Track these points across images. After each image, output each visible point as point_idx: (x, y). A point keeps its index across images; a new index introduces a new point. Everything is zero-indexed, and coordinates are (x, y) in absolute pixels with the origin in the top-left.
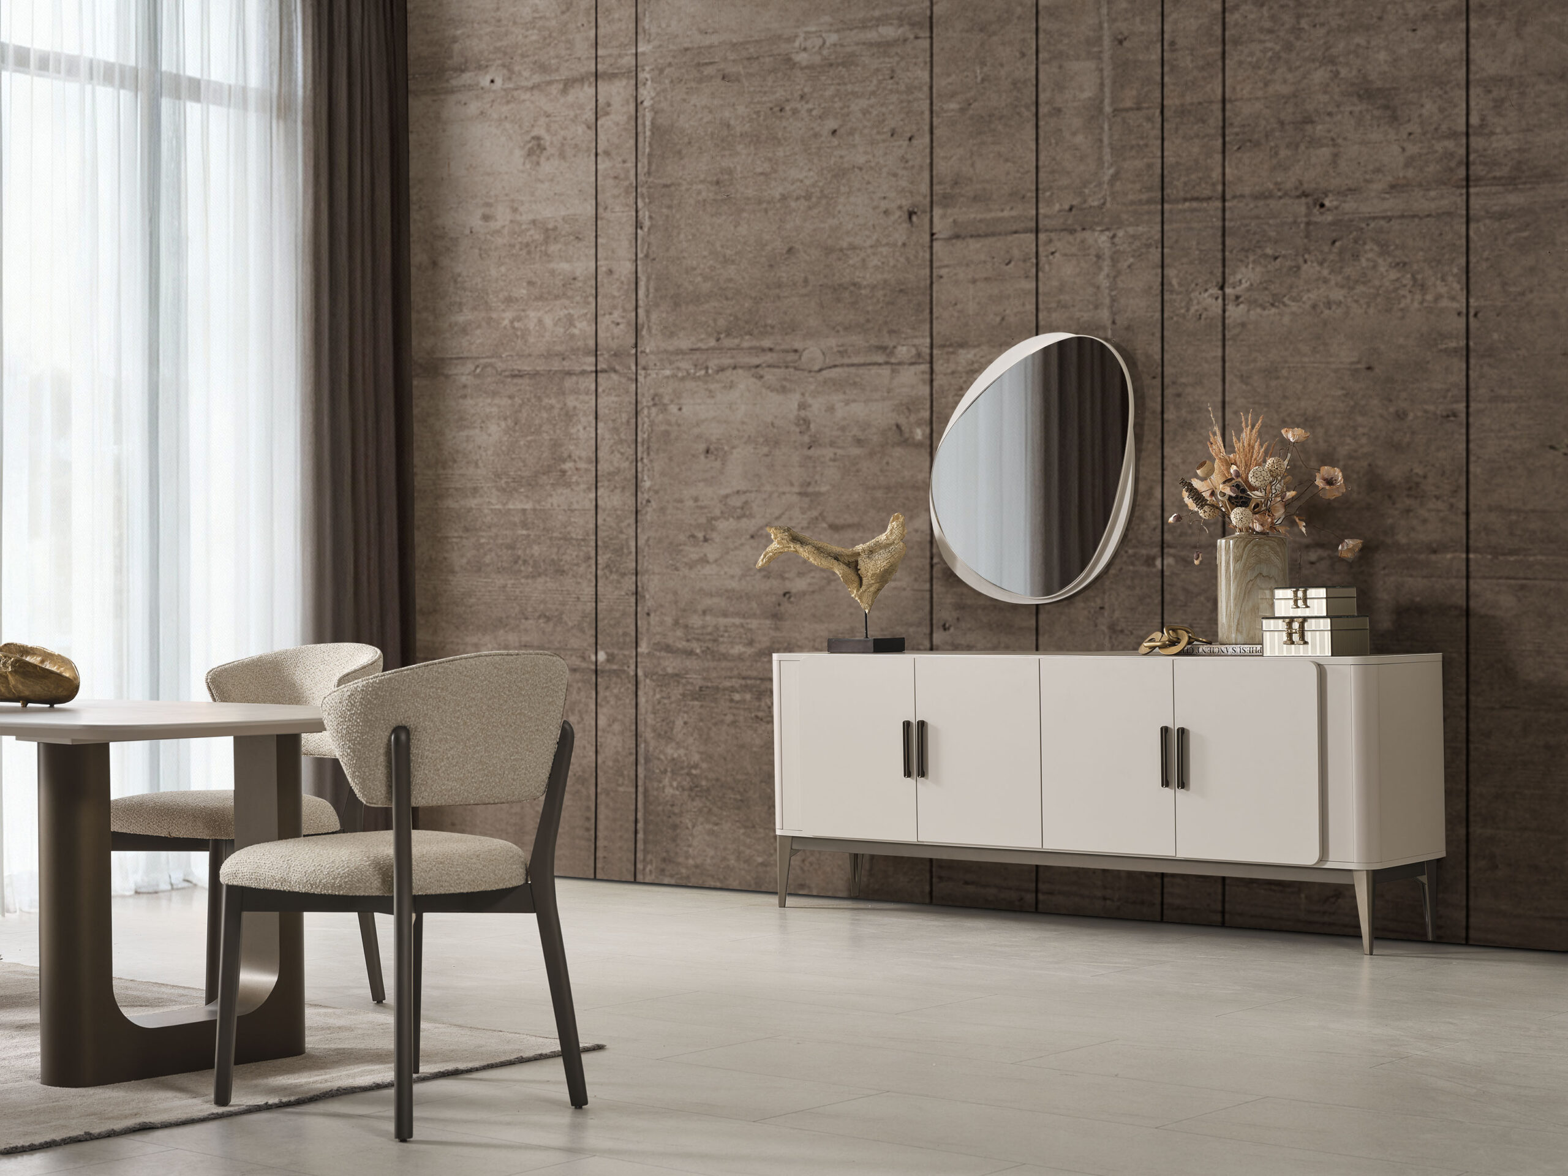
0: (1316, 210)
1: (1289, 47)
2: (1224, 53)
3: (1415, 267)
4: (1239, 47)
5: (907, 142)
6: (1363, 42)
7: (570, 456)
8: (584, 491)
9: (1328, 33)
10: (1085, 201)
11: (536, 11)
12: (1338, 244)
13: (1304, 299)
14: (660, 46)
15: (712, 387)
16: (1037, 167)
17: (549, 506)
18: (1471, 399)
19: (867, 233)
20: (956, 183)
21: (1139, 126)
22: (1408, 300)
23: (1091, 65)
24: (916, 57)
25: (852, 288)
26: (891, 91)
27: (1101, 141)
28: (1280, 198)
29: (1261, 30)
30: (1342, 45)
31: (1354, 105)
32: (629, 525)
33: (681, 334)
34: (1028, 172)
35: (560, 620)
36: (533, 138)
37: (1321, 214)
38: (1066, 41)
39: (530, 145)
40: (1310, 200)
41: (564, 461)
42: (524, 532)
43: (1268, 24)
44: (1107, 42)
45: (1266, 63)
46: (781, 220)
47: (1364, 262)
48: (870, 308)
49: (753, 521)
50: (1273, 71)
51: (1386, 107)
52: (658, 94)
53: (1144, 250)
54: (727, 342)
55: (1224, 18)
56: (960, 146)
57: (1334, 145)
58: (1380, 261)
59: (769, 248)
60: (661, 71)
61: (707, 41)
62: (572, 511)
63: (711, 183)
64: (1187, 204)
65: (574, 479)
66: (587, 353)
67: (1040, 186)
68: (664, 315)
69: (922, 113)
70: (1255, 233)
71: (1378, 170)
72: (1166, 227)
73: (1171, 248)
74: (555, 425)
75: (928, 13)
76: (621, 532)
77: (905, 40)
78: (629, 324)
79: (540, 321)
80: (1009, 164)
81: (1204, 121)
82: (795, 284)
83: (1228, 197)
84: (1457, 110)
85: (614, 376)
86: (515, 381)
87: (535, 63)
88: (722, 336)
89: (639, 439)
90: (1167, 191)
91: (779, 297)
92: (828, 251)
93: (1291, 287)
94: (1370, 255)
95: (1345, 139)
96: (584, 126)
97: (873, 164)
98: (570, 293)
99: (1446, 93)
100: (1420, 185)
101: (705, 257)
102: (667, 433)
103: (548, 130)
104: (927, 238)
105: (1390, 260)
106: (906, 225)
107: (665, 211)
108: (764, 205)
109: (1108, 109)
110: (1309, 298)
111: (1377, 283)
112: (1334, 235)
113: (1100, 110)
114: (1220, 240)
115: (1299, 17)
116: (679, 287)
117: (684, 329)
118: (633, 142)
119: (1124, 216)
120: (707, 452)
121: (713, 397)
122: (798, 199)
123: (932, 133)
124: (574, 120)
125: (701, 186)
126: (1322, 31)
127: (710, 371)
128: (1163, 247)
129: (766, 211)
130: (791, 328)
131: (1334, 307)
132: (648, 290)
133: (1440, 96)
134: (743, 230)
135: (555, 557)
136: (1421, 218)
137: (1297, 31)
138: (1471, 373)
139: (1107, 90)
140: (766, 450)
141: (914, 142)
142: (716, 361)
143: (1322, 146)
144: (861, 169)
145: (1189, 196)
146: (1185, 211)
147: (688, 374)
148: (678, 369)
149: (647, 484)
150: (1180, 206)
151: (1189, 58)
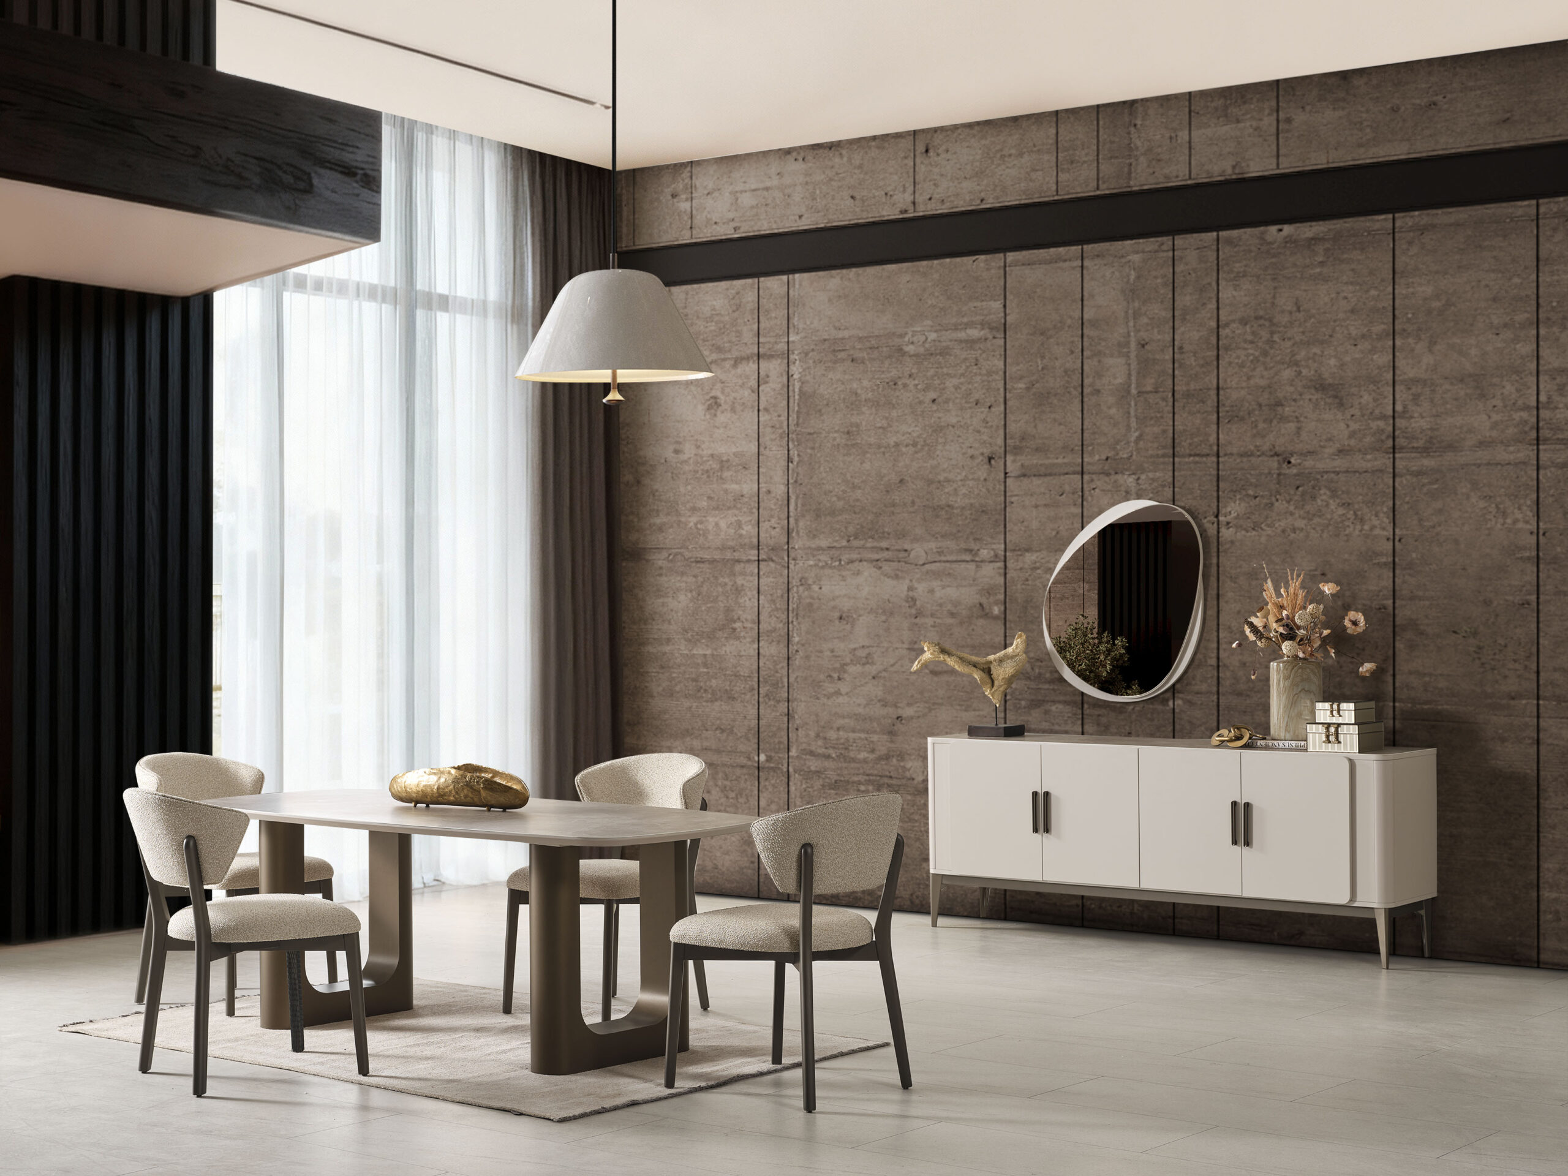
0: (1285, 465)
1: (1265, 354)
2: (1218, 356)
3: (1356, 506)
4: (1229, 353)
5: (987, 409)
6: (1318, 352)
7: (739, 619)
8: (750, 643)
9: (1294, 345)
10: (1117, 454)
11: (713, 309)
12: (1300, 489)
13: (1277, 525)
14: (806, 337)
15: (844, 573)
16: (1082, 430)
17: (723, 652)
18: (1396, 597)
19: (958, 471)
20: (1023, 439)
21: (1157, 404)
22: (1351, 529)
23: (1122, 361)
24: (994, 351)
25: (947, 508)
26: (976, 374)
27: (1129, 413)
28: (1259, 456)
29: (1245, 341)
30: (1303, 353)
31: (1313, 394)
32: (783, 667)
33: (822, 536)
34: (1075, 433)
35: (731, 731)
36: (712, 397)
37: (1289, 468)
38: (1103, 344)
39: (709, 402)
40: (1280, 458)
41: (735, 622)
42: (705, 670)
43: (1250, 338)
44: (1133, 345)
45: (1249, 364)
46: (895, 460)
47: (1319, 502)
48: (960, 523)
49: (875, 667)
50: (1254, 369)
51: (1336, 397)
52: (804, 370)
53: (1160, 489)
54: (855, 543)
55: (1218, 332)
56: (1026, 413)
57: (1298, 422)
58: (1331, 501)
59: (886, 479)
60: (807, 354)
61: (840, 335)
62: (741, 656)
63: (843, 432)
64: (1191, 458)
65: (742, 634)
66: (752, 548)
67: (1085, 443)
68: (809, 523)
69: (999, 389)
70: (1241, 480)
71: (1329, 440)
72: (1176, 474)
73: (1180, 488)
74: (728, 597)
75: (1003, 321)
76: (777, 672)
77: (986, 339)
78: (782, 528)
79: (717, 524)
80: (1062, 427)
81: (1203, 402)
82: (905, 504)
83: (1221, 454)
84: (1386, 401)
85: (772, 564)
86: (698, 565)
87: (713, 345)
88: (852, 538)
89: (790, 608)
90: (1177, 449)
91: (893, 513)
92: (930, 482)
93: (1267, 517)
94: (1324, 497)
95: (1306, 417)
96: (750, 391)
97: (962, 424)
98: (739, 506)
99: (1378, 388)
100: (1360, 451)
101: (839, 484)
102: (810, 605)
103: (723, 392)
104: (1002, 475)
105: (1338, 501)
106: (986, 466)
107: (809, 451)
108: (883, 449)
109: (1134, 391)
110: (1280, 526)
111: (1329, 516)
112: (1298, 483)
113: (1129, 392)
114: (1215, 484)
115: (1272, 333)
116: (820, 504)
117: (823, 532)
118: (785, 402)
119: (1146, 465)
120: (841, 618)
121: (845, 581)
122: (907, 446)
123: (1005, 403)
124: (742, 386)
125: (836, 435)
126: (1289, 344)
127: (843, 563)
128: (1174, 487)
129: (884, 453)
130: (902, 535)
131: (1298, 532)
132: (796, 505)
133: (1374, 391)
134: (867, 466)
135: (728, 688)
136: (1360, 473)
137: (1271, 342)
138: (1396, 579)
139: (1133, 378)
140: (883, 618)
141: (993, 409)
142: (847, 556)
143: (1289, 422)
144: (953, 427)
145: (1192, 453)
146: (1190, 463)
147: (827, 564)
148: (819, 560)
149: (796, 639)
150: (1187, 460)
151: (1193, 359)
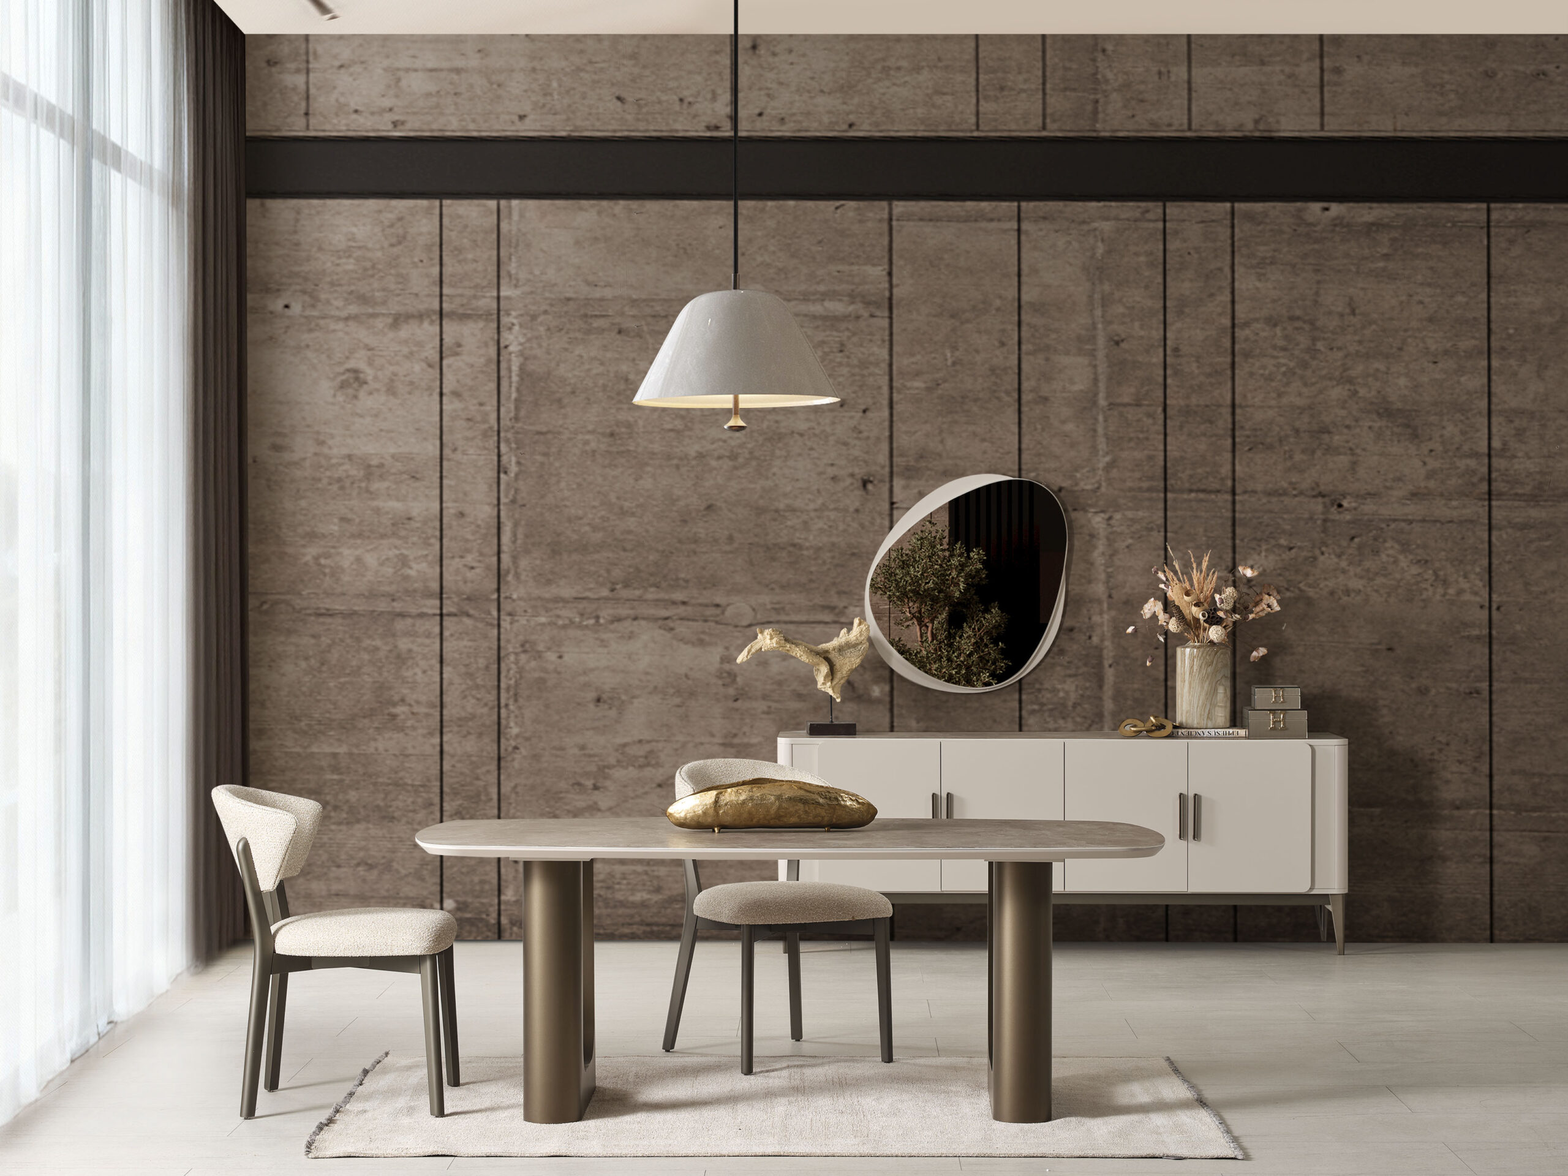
0: (1334, 509)
1: (1305, 365)
2: (1233, 364)
3: (1437, 565)
4: (1250, 360)
5: (861, 414)
6: (1382, 368)
7: (403, 700)
8: (424, 736)
9: (1346, 356)
10: (1077, 484)
11: (353, 239)
12: (1356, 540)
13: (1321, 586)
14: (532, 293)
15: (604, 636)
16: (1020, 449)
17: (372, 750)
18: (1494, 679)
19: (809, 496)
20: (922, 457)
21: (1138, 421)
22: (1430, 593)
23: (1083, 360)
24: (871, 334)
25: (791, 549)
26: (840, 364)
27: (1095, 431)
28: (1295, 496)
29: (1274, 347)
30: (1360, 368)
31: (1374, 421)
32: (488, 772)
33: (562, 582)
34: (1008, 453)
35: (388, 867)
36: (348, 370)
37: (1339, 513)
38: (1054, 336)
39: (344, 377)
40: (1327, 500)
41: (394, 705)
42: (335, 777)
43: (1281, 343)
44: (1101, 341)
45: (1279, 377)
46: (697, 477)
47: (1384, 558)
48: (813, 569)
49: (661, 770)
50: (1288, 384)
51: (1408, 426)
52: (529, 340)
53: (1144, 533)
54: (625, 593)
55: (1233, 333)
56: (926, 422)
57: (1353, 454)
58: (1401, 557)
59: (682, 503)
60: (534, 318)
61: (597, 293)
62: (407, 756)
63: (603, 434)
64: (1193, 495)
65: (409, 723)
66: (430, 596)
67: (1024, 467)
68: (538, 562)
69: (880, 388)
70: (1267, 525)
71: (1399, 479)
72: (1169, 514)
73: (1176, 533)
74: (380, 668)
75: (887, 294)
76: (478, 779)
77: (858, 317)
78: (488, 568)
79: (359, 560)
80: (986, 444)
81: (1211, 422)
82: (716, 541)
83: (1238, 490)
84: (1478, 434)
85: (466, 620)
86: (321, 620)
87: (351, 292)
88: (618, 587)
89: (503, 685)
90: (1170, 482)
91: (695, 553)
92: (760, 511)
93: (1307, 575)
94: (1391, 552)
95: (1364, 450)
96: (424, 365)
97: (817, 432)
98: (403, 533)
99: (1468, 418)
100: (1442, 495)
101: (594, 507)
102: (542, 681)
103: (370, 362)
104: (887, 506)
105: (1411, 557)
106: (859, 492)
107: (539, 458)
108: (675, 462)
109: (1102, 402)
110: (1327, 586)
111: (1398, 576)
112: (1353, 532)
113: (1095, 403)
114: (1229, 529)
115: (1314, 340)
116: (559, 535)
117: (565, 577)
118: (494, 385)
119: (1122, 501)
120: (598, 700)
121: (606, 646)
122: (719, 458)
123: (891, 407)
124: (410, 356)
125: (588, 437)
126: (1340, 354)
127: (602, 621)
128: (1166, 531)
129: (678, 467)
130: (713, 583)
131: (1353, 595)
132: (515, 535)
133: (1461, 421)
134: (647, 483)
135: (382, 804)
136: (1442, 524)
137: (1312, 351)
138: (1494, 657)
139: (1102, 386)
140: (677, 701)
141: (869, 414)
142: (611, 611)
143: (1340, 454)
144: (801, 435)
145: (1194, 487)
146: (1190, 501)
147: (572, 622)
148: (558, 616)
149: (515, 730)
150: (1185, 496)
151: (1195, 365)
